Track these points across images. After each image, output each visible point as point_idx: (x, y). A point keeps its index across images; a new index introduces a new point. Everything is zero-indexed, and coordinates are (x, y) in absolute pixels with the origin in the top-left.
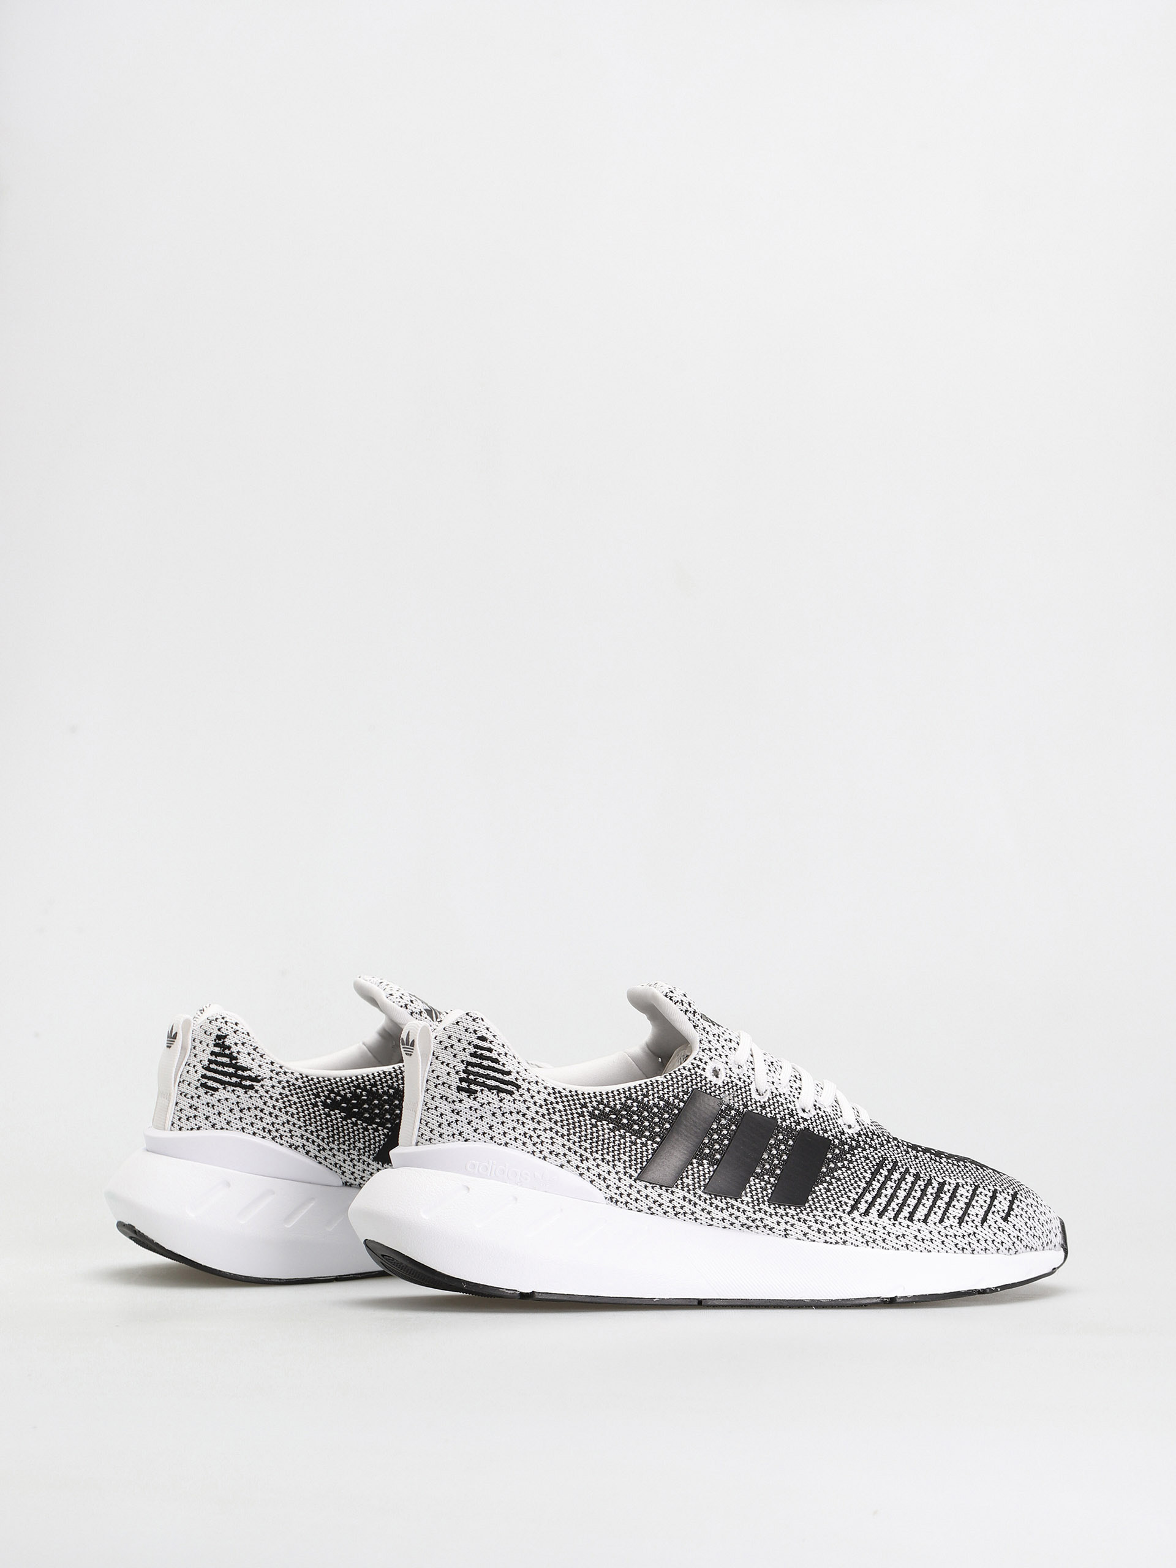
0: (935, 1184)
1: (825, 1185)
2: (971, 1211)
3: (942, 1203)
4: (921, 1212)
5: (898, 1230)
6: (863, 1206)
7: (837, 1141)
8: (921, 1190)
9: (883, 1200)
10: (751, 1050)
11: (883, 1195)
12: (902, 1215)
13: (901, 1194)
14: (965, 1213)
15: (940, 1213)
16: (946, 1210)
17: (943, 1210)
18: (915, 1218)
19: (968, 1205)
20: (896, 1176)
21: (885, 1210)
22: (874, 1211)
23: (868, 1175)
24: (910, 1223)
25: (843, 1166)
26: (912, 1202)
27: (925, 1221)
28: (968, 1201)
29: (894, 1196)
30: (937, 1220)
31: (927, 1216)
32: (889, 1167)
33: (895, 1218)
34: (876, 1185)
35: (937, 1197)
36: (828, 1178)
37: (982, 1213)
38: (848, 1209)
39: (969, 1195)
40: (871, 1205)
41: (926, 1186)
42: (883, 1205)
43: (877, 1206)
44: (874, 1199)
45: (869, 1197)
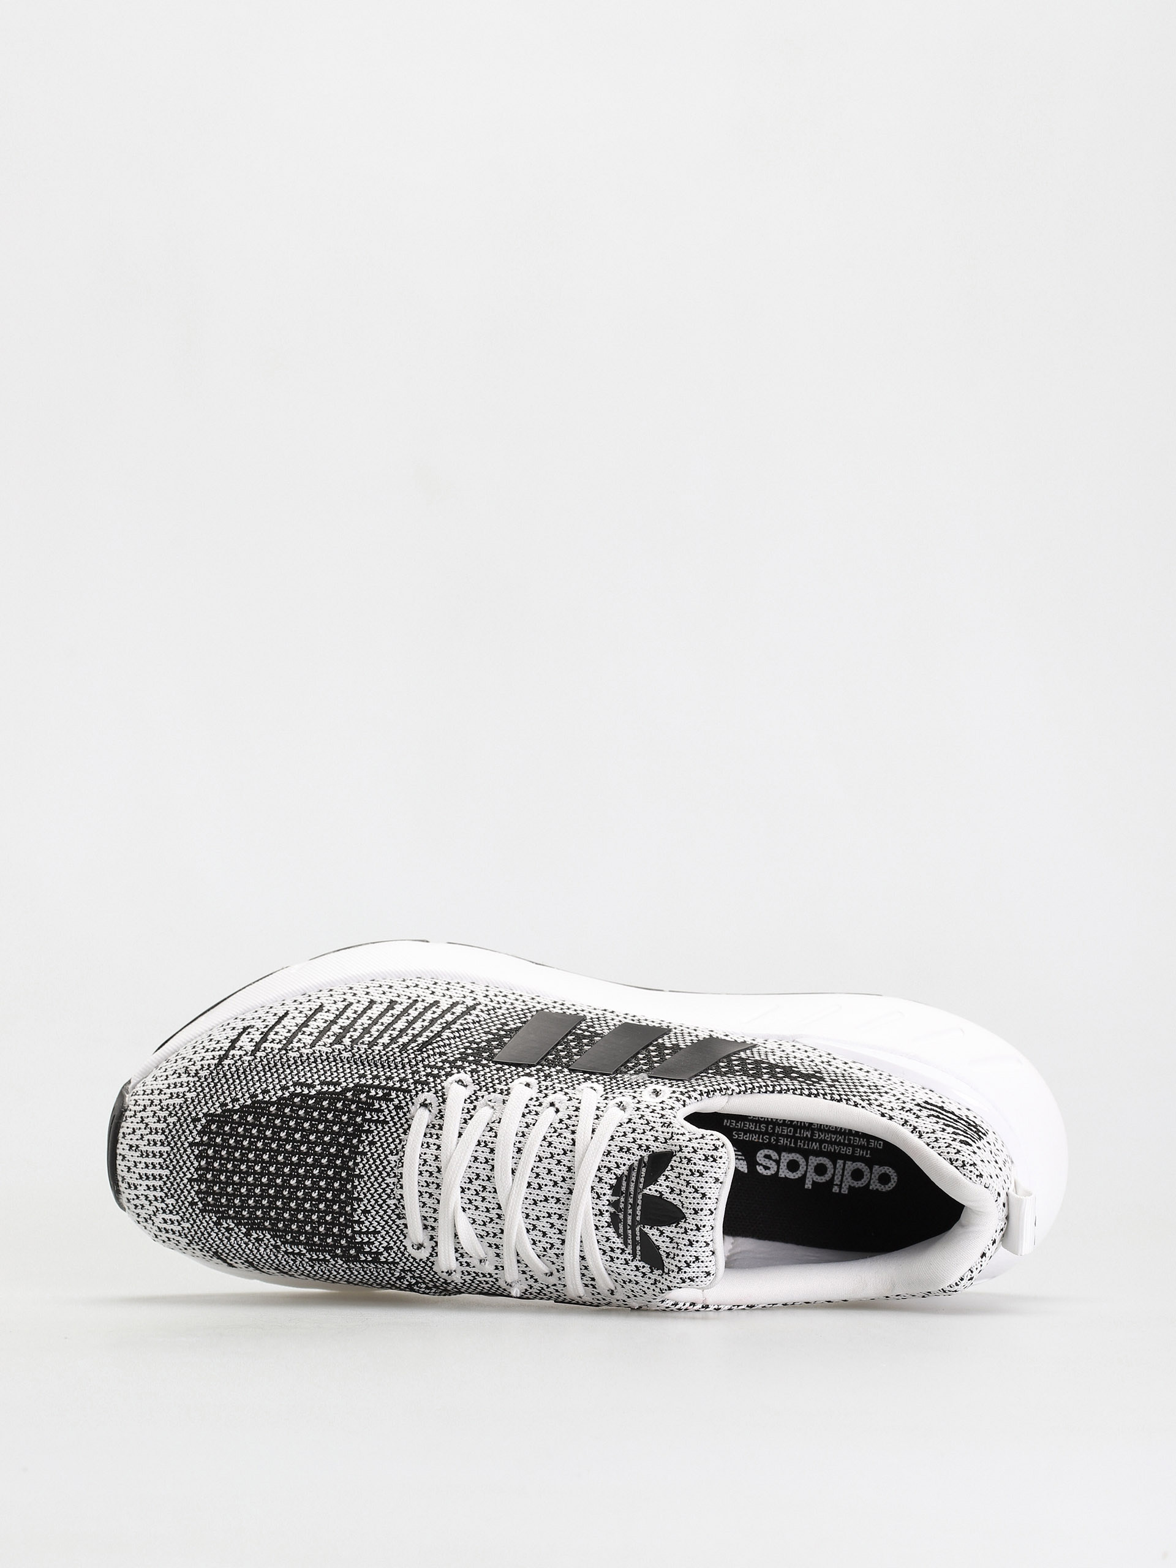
0: (347, 1041)
1: (506, 1028)
2: (300, 1020)
3: (343, 1022)
4: (374, 1012)
5: (414, 993)
6: (458, 1010)
7: (484, 1062)
8: (369, 1032)
9: (428, 1016)
10: (592, 1138)
11: (428, 1021)
12: (405, 1005)
13: (401, 1024)
14: (309, 1018)
15: (349, 1013)
16: (338, 1017)
17: (344, 1016)
18: (385, 1006)
19: (305, 1024)
20: (405, 1039)
21: (426, 1009)
22: (444, 1005)
23: (445, 1035)
24: (397, 999)
25: (478, 1044)
26: (387, 1020)
27: (372, 1002)
28: (304, 1029)
29: (410, 1024)
30: (354, 1007)
31: (369, 1007)
32: (413, 1045)
33: (416, 1001)
34: (436, 1028)
35: (346, 1029)
36: (502, 1033)
37: (285, 1022)
38: (479, 1007)
39: (300, 1036)
40: (444, 1012)
41: (361, 1036)
42: (430, 1012)
43: (439, 1011)
44: (442, 1016)
45: (449, 1017)
